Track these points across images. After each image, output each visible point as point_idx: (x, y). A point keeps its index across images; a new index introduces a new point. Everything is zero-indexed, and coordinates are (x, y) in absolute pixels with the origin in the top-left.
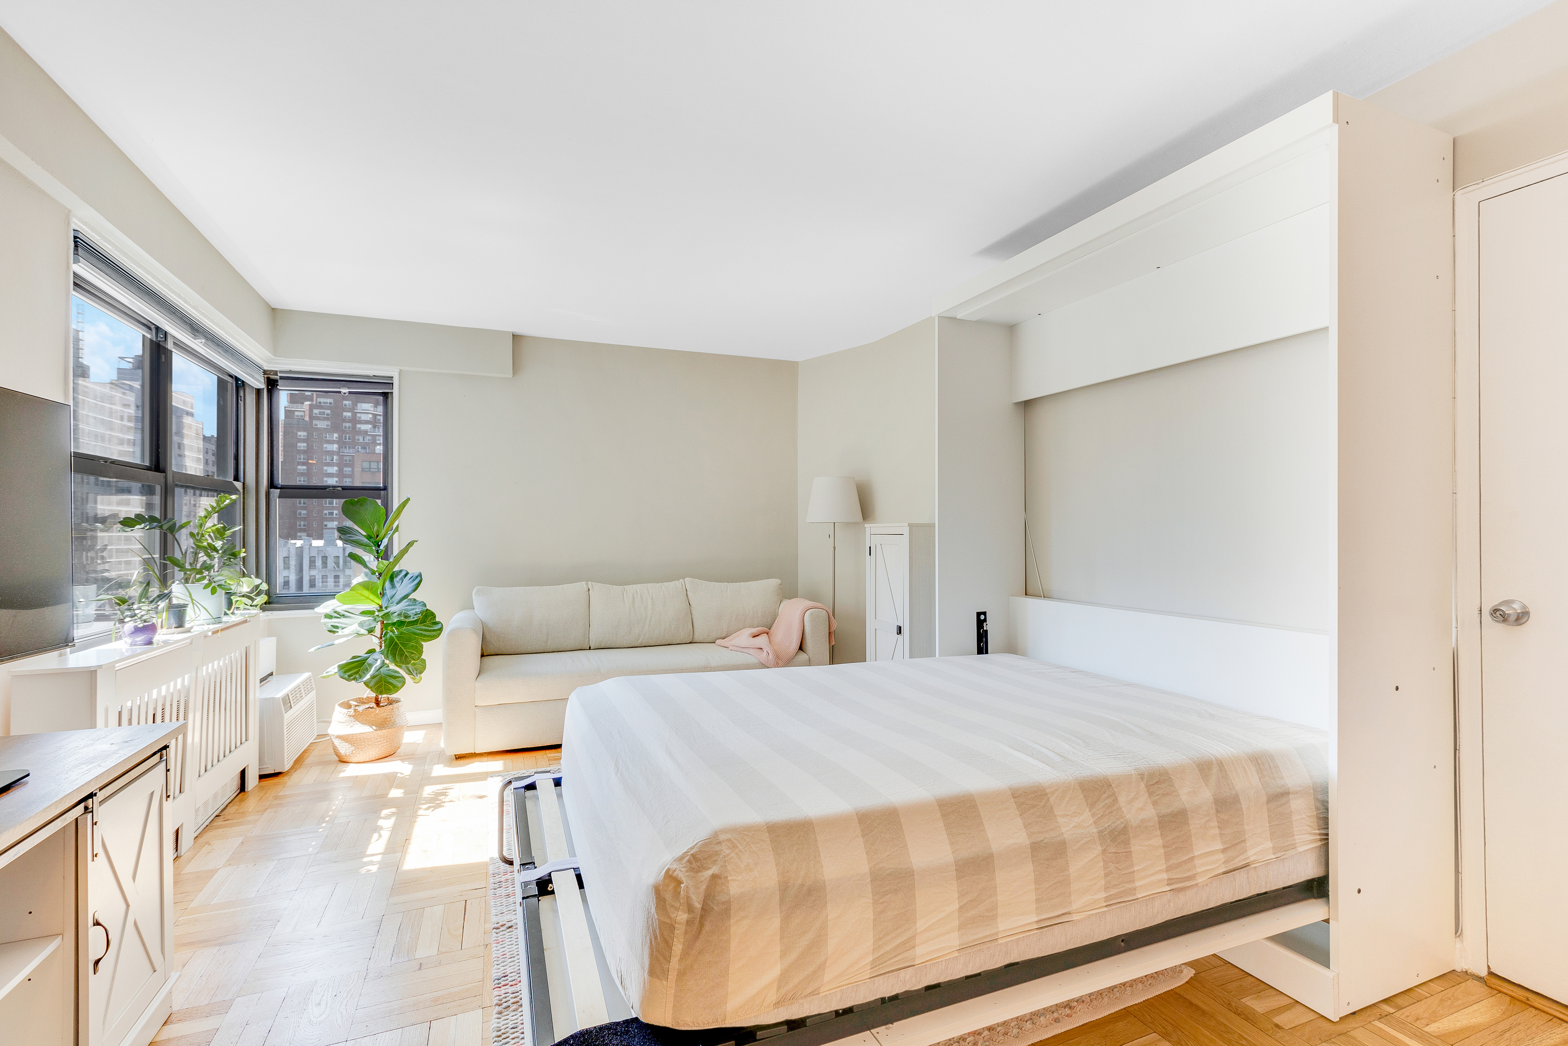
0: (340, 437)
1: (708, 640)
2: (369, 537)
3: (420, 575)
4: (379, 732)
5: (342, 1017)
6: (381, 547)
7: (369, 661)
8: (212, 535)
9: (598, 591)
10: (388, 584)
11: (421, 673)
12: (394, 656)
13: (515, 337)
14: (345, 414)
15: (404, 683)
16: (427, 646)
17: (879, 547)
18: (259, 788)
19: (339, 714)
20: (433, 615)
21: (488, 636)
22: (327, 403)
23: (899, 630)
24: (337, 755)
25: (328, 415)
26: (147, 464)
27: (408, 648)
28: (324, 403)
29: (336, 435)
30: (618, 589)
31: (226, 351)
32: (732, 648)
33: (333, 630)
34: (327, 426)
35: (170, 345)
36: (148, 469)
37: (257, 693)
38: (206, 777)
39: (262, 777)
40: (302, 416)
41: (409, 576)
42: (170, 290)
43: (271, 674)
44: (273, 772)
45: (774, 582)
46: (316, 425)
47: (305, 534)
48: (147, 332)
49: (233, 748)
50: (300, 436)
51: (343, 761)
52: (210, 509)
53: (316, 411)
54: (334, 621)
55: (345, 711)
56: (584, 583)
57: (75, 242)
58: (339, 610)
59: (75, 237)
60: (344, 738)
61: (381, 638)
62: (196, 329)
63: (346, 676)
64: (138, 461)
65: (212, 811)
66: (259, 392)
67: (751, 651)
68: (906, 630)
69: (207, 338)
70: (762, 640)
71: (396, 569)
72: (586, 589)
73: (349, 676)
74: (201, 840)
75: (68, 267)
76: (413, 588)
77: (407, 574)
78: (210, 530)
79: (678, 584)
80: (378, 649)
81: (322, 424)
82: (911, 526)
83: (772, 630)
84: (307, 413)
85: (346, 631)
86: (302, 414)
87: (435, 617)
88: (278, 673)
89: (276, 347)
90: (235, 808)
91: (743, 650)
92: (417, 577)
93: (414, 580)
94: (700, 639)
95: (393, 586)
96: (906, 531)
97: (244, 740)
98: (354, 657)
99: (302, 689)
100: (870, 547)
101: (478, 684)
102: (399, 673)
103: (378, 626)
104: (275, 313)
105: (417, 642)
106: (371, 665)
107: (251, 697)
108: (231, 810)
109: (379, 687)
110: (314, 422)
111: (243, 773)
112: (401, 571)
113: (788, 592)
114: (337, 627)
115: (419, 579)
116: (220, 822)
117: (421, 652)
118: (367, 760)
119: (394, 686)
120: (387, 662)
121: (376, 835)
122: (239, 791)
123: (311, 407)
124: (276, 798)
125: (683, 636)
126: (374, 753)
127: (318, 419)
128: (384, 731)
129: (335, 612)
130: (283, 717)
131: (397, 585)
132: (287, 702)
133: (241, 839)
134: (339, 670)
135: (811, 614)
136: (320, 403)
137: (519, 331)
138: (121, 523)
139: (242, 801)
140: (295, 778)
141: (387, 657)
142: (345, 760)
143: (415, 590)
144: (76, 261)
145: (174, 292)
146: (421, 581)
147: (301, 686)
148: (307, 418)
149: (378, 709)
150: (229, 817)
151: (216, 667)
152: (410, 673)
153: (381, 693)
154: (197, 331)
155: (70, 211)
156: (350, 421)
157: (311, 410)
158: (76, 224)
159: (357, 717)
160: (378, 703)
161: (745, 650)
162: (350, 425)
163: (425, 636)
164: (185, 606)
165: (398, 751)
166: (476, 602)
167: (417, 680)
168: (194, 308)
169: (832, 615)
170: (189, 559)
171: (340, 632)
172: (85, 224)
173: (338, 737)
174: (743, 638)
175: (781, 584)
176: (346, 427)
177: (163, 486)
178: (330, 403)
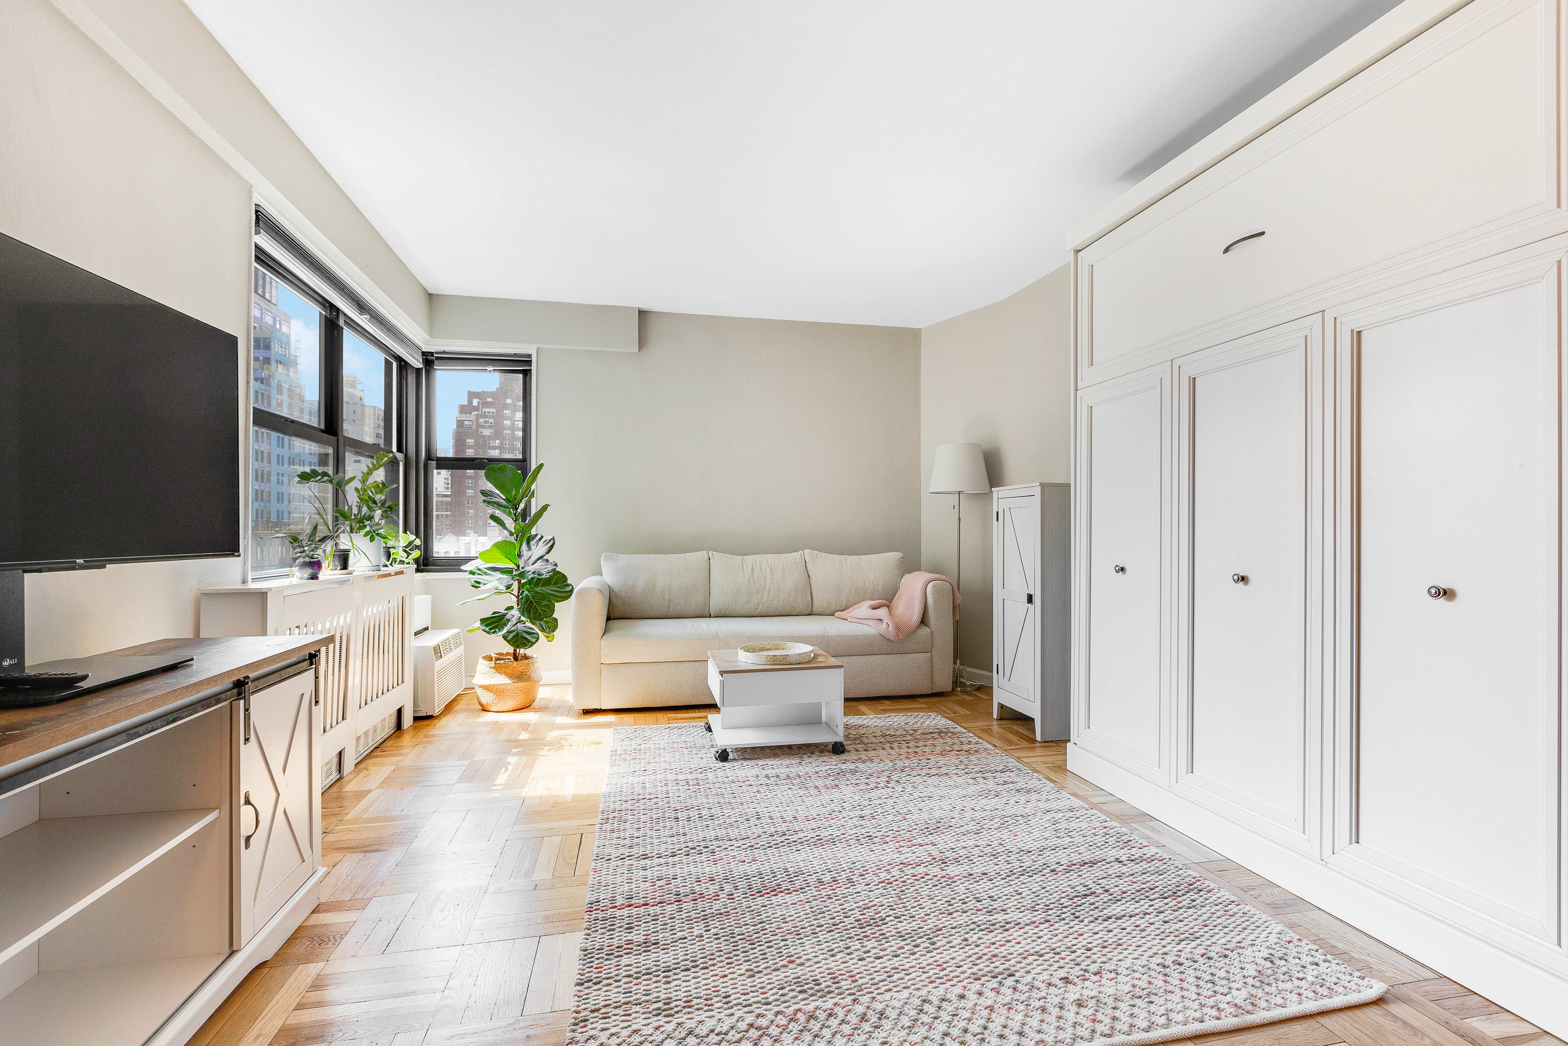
0: (501, 443)
1: (827, 612)
2: (508, 500)
3: (553, 539)
4: (516, 684)
5: (461, 923)
6: (519, 510)
7: (508, 617)
8: (373, 489)
9: (718, 561)
10: (524, 546)
11: (553, 631)
12: (529, 612)
13: (643, 314)
14: (505, 422)
15: (538, 639)
16: (558, 606)
17: (1007, 511)
18: (414, 728)
19: (483, 666)
20: (565, 578)
21: (614, 600)
22: (490, 413)
23: (1030, 599)
24: (480, 704)
25: (491, 423)
26: (323, 427)
27: (541, 606)
28: (488, 412)
29: (498, 441)
30: (737, 559)
31: (388, 330)
32: (851, 620)
33: (476, 585)
34: (491, 433)
35: (341, 323)
36: (322, 431)
37: (413, 643)
38: (365, 709)
39: (416, 719)
40: (470, 425)
41: (543, 540)
42: (339, 267)
43: (427, 629)
44: (425, 715)
45: (895, 556)
46: (482, 433)
47: (473, 531)
48: (323, 310)
49: (391, 687)
50: (469, 443)
51: (484, 710)
52: (371, 466)
53: (481, 420)
54: (476, 577)
55: (487, 663)
56: (705, 552)
57: (257, 216)
58: (481, 567)
59: (257, 211)
60: (486, 688)
61: (518, 596)
62: (361, 306)
63: (487, 629)
64: (316, 425)
65: (372, 743)
66: (418, 371)
67: (870, 622)
68: (1037, 599)
69: (371, 315)
70: (882, 612)
71: (533, 532)
72: (706, 558)
73: (490, 629)
74: (361, 766)
75: (250, 237)
76: (546, 551)
77: (542, 537)
78: (371, 486)
79: (797, 555)
80: (515, 606)
81: (487, 432)
82: (1042, 485)
83: (892, 603)
84: (474, 422)
85: (487, 587)
86: (471, 423)
87: (567, 579)
88: (434, 628)
89: (431, 327)
90: (392, 742)
91: (862, 621)
92: (550, 540)
93: (547, 543)
94: (819, 612)
95: (529, 549)
96: (1037, 491)
97: (400, 682)
98: (495, 613)
99: (452, 642)
100: (997, 512)
101: (603, 642)
102: (533, 629)
103: (515, 585)
104: (431, 298)
105: (549, 601)
106: (508, 621)
107: (406, 644)
108: (388, 744)
109: (516, 641)
110: (480, 430)
111: (400, 711)
112: (537, 535)
113: (910, 565)
114: (479, 583)
115: (552, 542)
116: (378, 753)
117: (553, 611)
118: (506, 710)
119: (529, 641)
120: (523, 618)
121: (503, 769)
122: (395, 729)
123: (478, 417)
124: (426, 736)
125: (801, 606)
126: (511, 704)
127: (483, 427)
128: (520, 684)
129: (479, 569)
130: (433, 665)
131: (533, 548)
132: (438, 651)
133: (393, 767)
134: (481, 624)
135: (934, 586)
136: (485, 413)
137: (645, 306)
138: (299, 476)
139: (398, 737)
140: (444, 721)
141: (523, 615)
142: (487, 709)
143: (548, 552)
144: (257, 233)
145: (343, 270)
146: (553, 544)
147: (451, 639)
148: (474, 427)
149: (515, 663)
150: (386, 749)
151: (375, 611)
152: (543, 630)
153: (518, 647)
154: (363, 308)
155: (252, 186)
156: (509, 428)
157: (477, 420)
158: (257, 199)
159: (498, 669)
160: (516, 658)
161: (865, 621)
162: (510, 432)
163: (557, 596)
164: (348, 551)
165: (534, 704)
166: (605, 567)
167: (550, 639)
168: (360, 286)
169: (956, 588)
170: (355, 511)
171: (482, 587)
172: (265, 199)
173: (481, 686)
174: (863, 610)
175: (902, 558)
176: (506, 434)
177: (336, 448)
178: (493, 413)
